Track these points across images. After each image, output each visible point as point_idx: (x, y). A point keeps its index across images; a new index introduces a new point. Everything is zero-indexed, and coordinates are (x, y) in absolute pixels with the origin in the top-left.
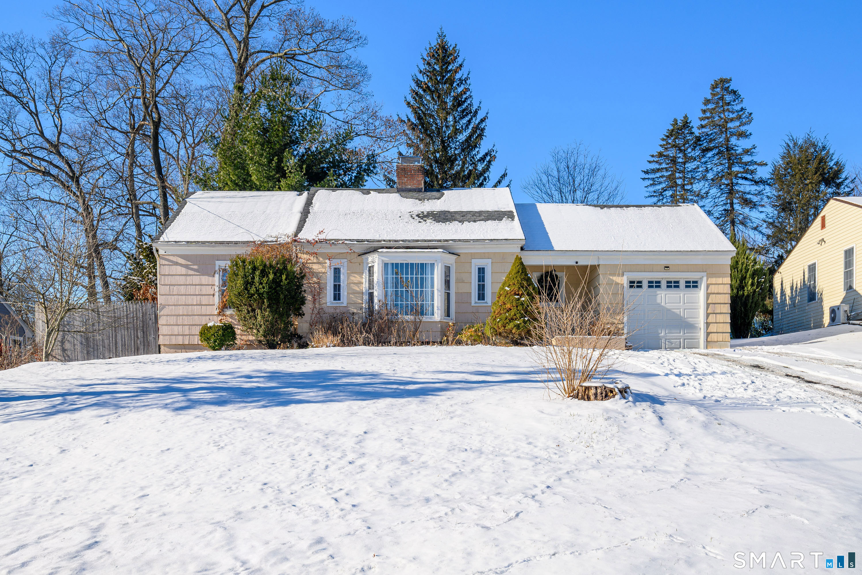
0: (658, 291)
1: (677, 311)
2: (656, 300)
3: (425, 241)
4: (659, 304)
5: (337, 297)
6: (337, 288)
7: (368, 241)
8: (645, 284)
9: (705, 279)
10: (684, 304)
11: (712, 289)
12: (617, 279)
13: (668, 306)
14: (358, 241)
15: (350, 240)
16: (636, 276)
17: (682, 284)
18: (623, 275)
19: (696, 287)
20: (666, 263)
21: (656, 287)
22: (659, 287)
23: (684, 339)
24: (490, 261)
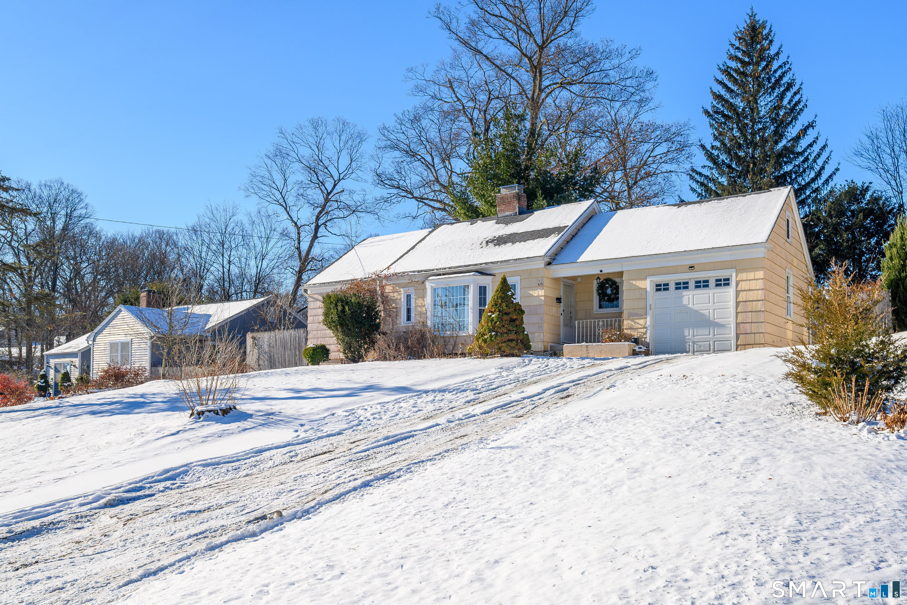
0: (685, 293)
1: (706, 312)
2: (682, 301)
3: (466, 266)
4: (685, 306)
5: (409, 319)
6: (409, 311)
7: (425, 271)
8: (672, 286)
9: (734, 275)
10: (714, 303)
11: (743, 286)
12: (640, 284)
13: (696, 307)
14: (419, 272)
15: (414, 272)
16: (661, 279)
17: (712, 283)
18: (646, 279)
19: (728, 284)
20: (690, 263)
21: (684, 288)
22: (687, 288)
23: (715, 342)
24: (518, 278)
